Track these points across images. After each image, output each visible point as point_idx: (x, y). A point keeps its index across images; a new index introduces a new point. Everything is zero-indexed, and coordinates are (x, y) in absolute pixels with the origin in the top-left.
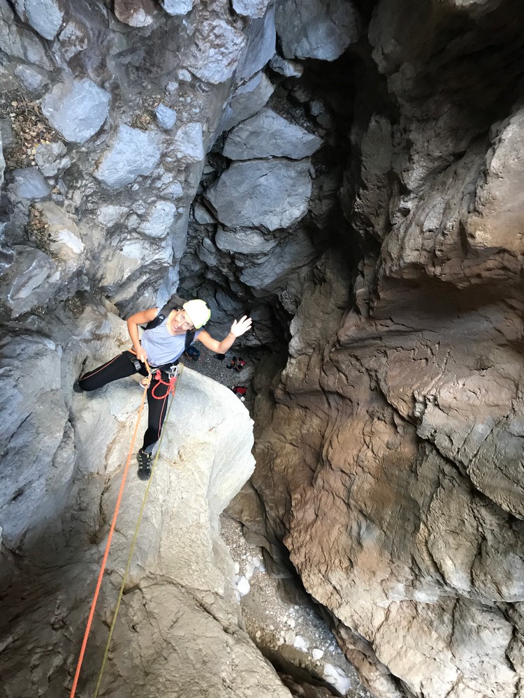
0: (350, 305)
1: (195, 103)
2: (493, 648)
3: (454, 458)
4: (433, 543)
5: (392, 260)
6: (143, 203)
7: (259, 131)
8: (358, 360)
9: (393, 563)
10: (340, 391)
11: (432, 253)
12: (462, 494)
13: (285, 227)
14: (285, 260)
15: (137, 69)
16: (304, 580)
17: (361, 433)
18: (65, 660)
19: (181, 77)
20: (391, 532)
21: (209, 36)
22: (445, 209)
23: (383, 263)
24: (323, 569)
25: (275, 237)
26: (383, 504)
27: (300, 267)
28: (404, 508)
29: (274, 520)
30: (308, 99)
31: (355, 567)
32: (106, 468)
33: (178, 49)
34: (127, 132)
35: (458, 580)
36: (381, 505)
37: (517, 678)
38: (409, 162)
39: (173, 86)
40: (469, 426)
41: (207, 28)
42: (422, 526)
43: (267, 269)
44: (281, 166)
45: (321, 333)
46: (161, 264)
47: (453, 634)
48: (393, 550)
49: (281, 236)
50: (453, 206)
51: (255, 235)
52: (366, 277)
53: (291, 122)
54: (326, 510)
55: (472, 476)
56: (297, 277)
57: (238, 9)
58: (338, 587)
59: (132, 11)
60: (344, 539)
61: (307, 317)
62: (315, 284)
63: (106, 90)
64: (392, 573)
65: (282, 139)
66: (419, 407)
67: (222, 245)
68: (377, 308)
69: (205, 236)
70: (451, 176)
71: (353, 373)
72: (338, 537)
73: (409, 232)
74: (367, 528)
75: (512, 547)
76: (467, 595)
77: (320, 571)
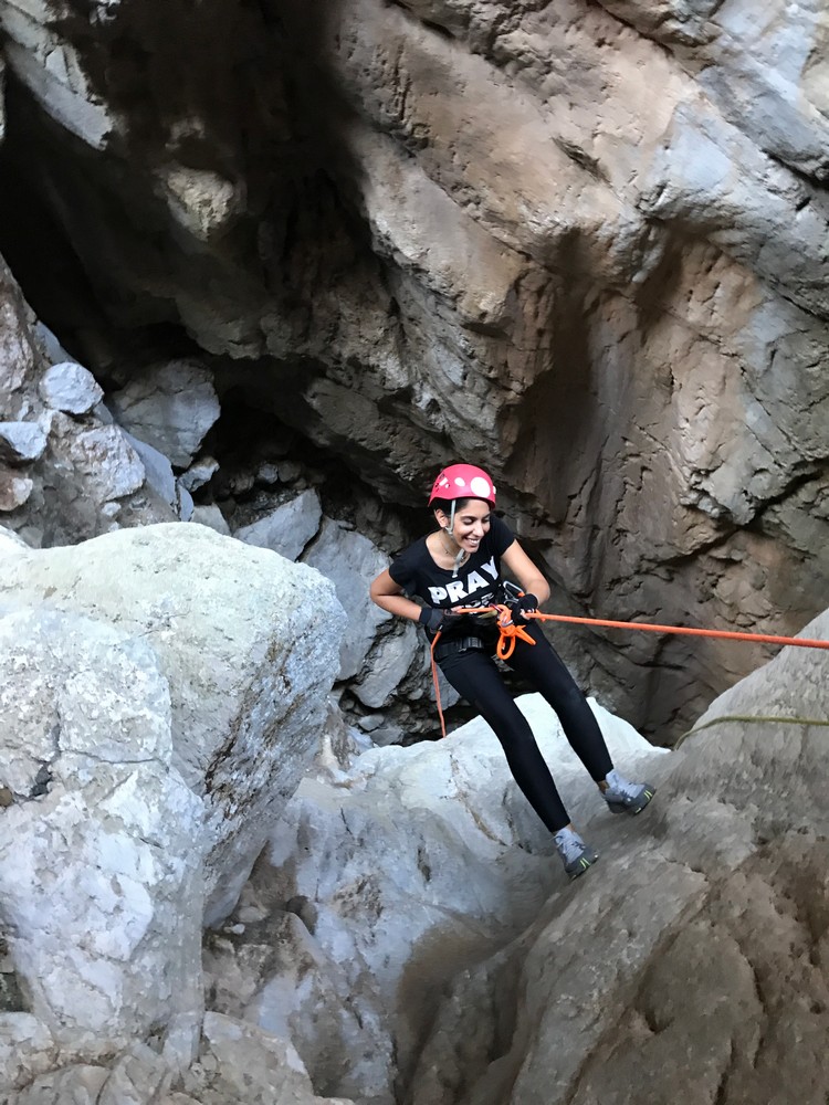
3: (788, 475)
5: (484, 448)
11: (492, 384)
19: (110, 513)
21: (87, 456)
22: (445, 344)
30: (252, 478)
32: (503, 844)
33: (79, 492)
38: (376, 372)
40: (746, 434)
41: (78, 452)
50: (445, 333)
51: (388, 645)
52: (504, 510)
53: (269, 514)
55: (816, 454)
59: (9, 490)
65: (282, 535)
66: (705, 505)
67: (378, 700)
68: (546, 506)
69: (356, 719)
70: (413, 327)
71: (637, 598)
73: (458, 409)
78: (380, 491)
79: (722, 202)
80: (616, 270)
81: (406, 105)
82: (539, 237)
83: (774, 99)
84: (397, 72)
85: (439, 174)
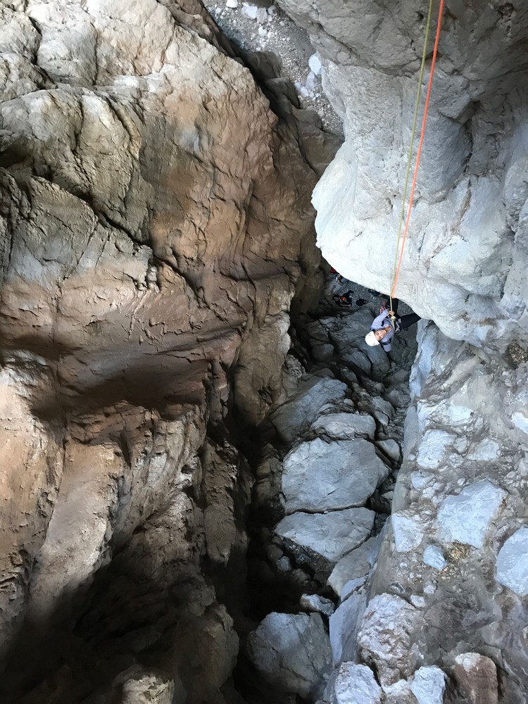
0: (232, 371)
1: (405, 572)
2: (54, 39)
3: (112, 230)
4: (124, 139)
5: (194, 422)
6: (452, 465)
7: (340, 538)
8: (219, 317)
9: (163, 113)
10: (233, 282)
11: (155, 432)
12: (100, 194)
13: (304, 442)
14: (302, 409)
15: (468, 606)
16: (253, 81)
17: (208, 242)
19: (422, 599)
20: (167, 144)
21: (396, 643)
22: (147, 477)
23: (202, 417)
24: (233, 96)
25: (314, 431)
26: (178, 173)
28: (157, 171)
29: (289, 138)
30: (293, 573)
31: (201, 103)
33: (427, 629)
34: (475, 539)
35: (95, 105)
36: (181, 171)
37: (28, 11)
38: (187, 520)
39: (429, 589)
40: (102, 264)
41: (398, 651)
42: (137, 156)
43: (320, 398)
44: (315, 504)
45: (259, 338)
46: (428, 402)
47: (96, 47)
48: (164, 126)
49: (308, 434)
50: (139, 481)
51: (334, 432)
52: (219, 400)
53: (308, 548)
54: (236, 157)
55: (92, 215)
56: (288, 393)
57: (367, 670)
58: (216, 79)
59: (477, 668)
60: (214, 129)
61: (274, 353)
62: (269, 388)
63: (500, 584)
64: (163, 102)
65: (316, 532)
66: (153, 277)
67: (368, 419)
68: (204, 372)
69: (386, 427)
70: (145, 509)
71: (222, 302)
72: (222, 131)
73: (180, 451)
74: (193, 144)
75: (46, 147)
76: (86, 90)
77: (237, 93)
78: (251, 486)
80: (45, 377)
81: (4, 580)
82: (49, 435)
85: (40, 532)
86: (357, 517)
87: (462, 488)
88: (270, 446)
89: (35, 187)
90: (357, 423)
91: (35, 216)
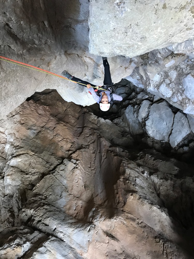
0: (113, 144)
3: (56, 170)
4: (27, 156)
5: (128, 164)
6: (173, 87)
7: (184, 127)
8: (93, 142)
9: (21, 140)
10: (83, 133)
11: (128, 179)
12: (43, 170)
13: (146, 127)
14: (133, 123)
17: (67, 138)
18: (36, 44)
20: (32, 141)
22: (142, 187)
23: (127, 161)
24: (21, 113)
25: (143, 122)
26: (42, 141)
27: (129, 128)
28: (40, 148)
29: (39, 97)
30: (190, 147)
31: (21, 125)
35: (13, 162)
36: (42, 140)
40: (66, 178)
42: (33, 153)
43: (131, 116)
44: (168, 131)
45: (104, 131)
46: (149, 86)
48: (26, 141)
49: (143, 124)
50: (143, 190)
51: (145, 115)
52: (122, 152)
53: (183, 138)
54: (41, 118)
55: (50, 175)
56: (126, 126)
58: (14, 117)
60: (31, 123)
61: (111, 127)
62: (122, 132)
64: (17, 138)
65: (178, 134)
66: (75, 161)
67: (145, 102)
68: (111, 154)
70: (152, 191)
71: (88, 140)
72: (32, 121)
73: (136, 172)
74: (34, 132)
75: (23, 183)
76: (8, 163)
77: (20, 111)
78: (155, 151)
79: (74, 228)
80: (99, 210)
81: (163, 247)
82: (119, 215)
83: (63, 255)
84: (167, 256)
85: (150, 230)
86: (178, 118)
87: (183, 87)
88: (143, 139)
89: (36, 192)
90: (145, 107)
91: (46, 195)
